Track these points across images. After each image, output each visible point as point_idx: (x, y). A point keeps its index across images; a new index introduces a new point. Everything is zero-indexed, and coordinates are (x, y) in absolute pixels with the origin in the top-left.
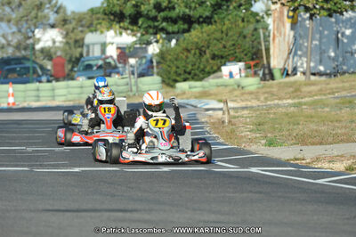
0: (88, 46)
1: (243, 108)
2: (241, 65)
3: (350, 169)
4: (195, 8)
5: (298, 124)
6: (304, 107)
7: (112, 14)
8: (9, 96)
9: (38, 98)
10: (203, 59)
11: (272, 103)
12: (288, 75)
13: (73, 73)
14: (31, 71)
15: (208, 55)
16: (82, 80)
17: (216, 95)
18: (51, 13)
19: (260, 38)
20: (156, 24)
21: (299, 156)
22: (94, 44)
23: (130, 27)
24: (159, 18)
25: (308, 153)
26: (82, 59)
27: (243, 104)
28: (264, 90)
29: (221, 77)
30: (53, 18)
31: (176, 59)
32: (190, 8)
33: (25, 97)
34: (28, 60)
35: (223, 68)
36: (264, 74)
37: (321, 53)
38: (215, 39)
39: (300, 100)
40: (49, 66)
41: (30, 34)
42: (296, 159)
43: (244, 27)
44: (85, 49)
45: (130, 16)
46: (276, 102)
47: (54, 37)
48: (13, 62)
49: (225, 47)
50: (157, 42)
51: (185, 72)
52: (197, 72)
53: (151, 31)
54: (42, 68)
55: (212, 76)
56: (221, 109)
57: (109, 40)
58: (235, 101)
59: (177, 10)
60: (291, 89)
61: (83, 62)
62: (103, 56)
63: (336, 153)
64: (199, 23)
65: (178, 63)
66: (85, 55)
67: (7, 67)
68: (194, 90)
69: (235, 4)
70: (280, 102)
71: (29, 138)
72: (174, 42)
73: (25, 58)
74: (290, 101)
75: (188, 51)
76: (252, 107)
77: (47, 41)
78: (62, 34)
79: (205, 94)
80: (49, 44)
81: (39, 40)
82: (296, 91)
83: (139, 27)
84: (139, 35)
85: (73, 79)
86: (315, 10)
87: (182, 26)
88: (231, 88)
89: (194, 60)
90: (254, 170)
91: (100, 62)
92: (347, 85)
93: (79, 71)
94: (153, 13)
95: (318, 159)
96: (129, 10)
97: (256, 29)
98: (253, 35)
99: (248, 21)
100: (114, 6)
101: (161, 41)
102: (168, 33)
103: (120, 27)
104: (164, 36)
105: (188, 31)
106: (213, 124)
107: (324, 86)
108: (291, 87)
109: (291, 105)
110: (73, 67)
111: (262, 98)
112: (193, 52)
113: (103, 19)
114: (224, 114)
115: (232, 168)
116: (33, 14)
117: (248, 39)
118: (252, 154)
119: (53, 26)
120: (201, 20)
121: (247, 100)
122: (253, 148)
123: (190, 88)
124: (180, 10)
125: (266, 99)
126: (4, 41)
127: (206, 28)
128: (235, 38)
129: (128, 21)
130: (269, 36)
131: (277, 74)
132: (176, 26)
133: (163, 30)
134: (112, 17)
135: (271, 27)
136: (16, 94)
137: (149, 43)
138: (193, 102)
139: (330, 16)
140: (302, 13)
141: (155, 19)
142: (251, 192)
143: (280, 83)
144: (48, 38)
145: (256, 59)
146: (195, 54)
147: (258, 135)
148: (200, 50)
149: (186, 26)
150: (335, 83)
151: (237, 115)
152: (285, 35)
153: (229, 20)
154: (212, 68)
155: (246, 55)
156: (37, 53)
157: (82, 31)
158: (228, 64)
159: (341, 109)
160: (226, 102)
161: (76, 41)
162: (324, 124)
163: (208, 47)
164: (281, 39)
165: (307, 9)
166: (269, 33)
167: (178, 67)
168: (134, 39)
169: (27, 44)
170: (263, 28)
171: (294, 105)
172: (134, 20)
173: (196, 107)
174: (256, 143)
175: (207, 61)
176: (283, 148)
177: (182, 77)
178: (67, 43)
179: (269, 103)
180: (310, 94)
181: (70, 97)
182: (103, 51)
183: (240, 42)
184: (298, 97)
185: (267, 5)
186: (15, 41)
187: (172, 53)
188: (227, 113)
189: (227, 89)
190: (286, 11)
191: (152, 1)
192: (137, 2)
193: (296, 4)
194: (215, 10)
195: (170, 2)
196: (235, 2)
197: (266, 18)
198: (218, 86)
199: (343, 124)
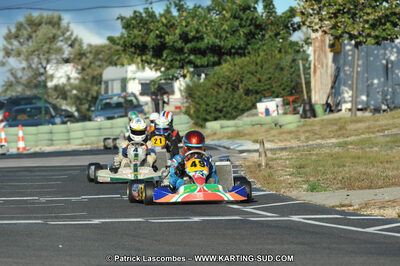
0: (106, 83)
1: (282, 149)
2: (279, 100)
4: (227, 37)
5: (344, 166)
6: (350, 147)
7: (132, 46)
8: (19, 140)
9: (51, 142)
10: (237, 95)
11: (315, 142)
12: (331, 111)
13: (90, 113)
14: (43, 112)
15: (241, 91)
16: (100, 121)
17: (251, 134)
18: (66, 46)
19: (299, 70)
20: (183, 57)
21: (346, 202)
22: (113, 80)
23: (154, 60)
24: (186, 50)
25: (356, 199)
26: (100, 97)
27: (282, 145)
28: (306, 128)
29: (256, 115)
30: (67, 52)
31: (206, 96)
32: (221, 38)
33: (37, 141)
34: (40, 99)
35: (258, 105)
36: (304, 110)
37: (368, 86)
38: (248, 72)
39: (346, 139)
40: (65, 106)
41: (42, 70)
42: (343, 206)
43: (281, 59)
44: (103, 86)
45: (153, 48)
46: (319, 141)
47: (68, 73)
48: (23, 102)
49: (260, 81)
50: (184, 76)
51: (216, 110)
52: (229, 109)
53: (177, 64)
54: (55, 108)
55: (246, 114)
56: (257, 151)
57: (129, 75)
58: (272, 141)
59: (206, 41)
60: (335, 127)
61: (102, 100)
62: (124, 94)
63: (387, 198)
64: (229, 53)
65: (208, 100)
66: (103, 92)
67: (16, 108)
68: (226, 130)
69: (270, 33)
70: (323, 142)
71: (42, 187)
72: (203, 76)
73: (36, 97)
74: (334, 140)
75: (220, 86)
76: (291, 148)
77: (61, 77)
78: (77, 69)
79: (238, 135)
80: (63, 81)
81: (52, 77)
82: (340, 129)
83: (164, 60)
84: (163, 69)
85: (90, 120)
86: (361, 38)
87: (212, 59)
88: (268, 126)
89: (226, 95)
90: (295, 218)
91: (121, 100)
92: (398, 121)
93: (97, 110)
94: (180, 44)
95: (366, 205)
96: (152, 41)
97: (294, 61)
98: (291, 67)
99: (286, 52)
100: (135, 37)
101: (188, 75)
102: (196, 67)
103: (142, 61)
104: (192, 69)
105: (219, 63)
106: (249, 167)
107: (372, 122)
108: (335, 124)
109: (335, 145)
110: (90, 106)
111: (303, 138)
112: (224, 87)
113: (124, 51)
114: (260, 156)
115: (271, 217)
116: (45, 47)
117: (285, 72)
118: (293, 200)
119: (67, 61)
120: (233, 51)
121: (286, 140)
122: (294, 193)
123: (222, 127)
124: (209, 39)
125: (307, 139)
126: (12, 79)
127: (239, 60)
128: (271, 70)
129: (151, 53)
130: (310, 68)
131: (319, 110)
132: (205, 59)
133: (190, 62)
134: (133, 50)
135: (311, 58)
136: (27, 137)
137: (177, 78)
138: (225, 143)
139: (378, 43)
140: (346, 42)
141: (180, 51)
142: (292, 242)
143: (323, 120)
144: (63, 74)
145: (295, 95)
146: (227, 89)
147: (299, 179)
148: (233, 85)
149: (216, 59)
150: (383, 119)
151: (274, 157)
152: (327, 66)
153: (264, 50)
154: (246, 105)
155: (284, 90)
156: (50, 91)
157: (99, 66)
158: (263, 100)
159: (391, 148)
160: (262, 143)
161: (93, 78)
162: (374, 166)
163: (242, 81)
164: (323, 71)
165: (352, 37)
166: (310, 64)
167: (208, 105)
168: (159, 74)
169: (38, 80)
170: (303, 59)
171: (339, 145)
172: (158, 52)
173: (228, 149)
174: (297, 188)
175: (240, 97)
176: (327, 194)
177: (213, 115)
178: (83, 79)
179: (310, 142)
180: (357, 132)
181: (87, 140)
182: (124, 88)
183: (277, 75)
184: (343, 136)
185: (306, 33)
186: (25, 78)
187: (201, 89)
188: (263, 155)
189: (264, 128)
190: (328, 39)
191: (178, 31)
192: (161, 32)
193: (340, 32)
194: (248, 40)
195: (197, 31)
196: (271, 30)
197: (306, 47)
198: (253, 125)
199: (395, 165)
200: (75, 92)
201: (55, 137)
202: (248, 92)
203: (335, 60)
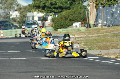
0: (28, 17)
1: (80, 37)
2: (80, 23)
3: (117, 57)
4: (64, 4)
5: (99, 43)
6: (101, 37)
7: (36, 6)
8: (1, 34)
9: (11, 34)
10: (67, 21)
11: (90, 35)
12: (95, 26)
14: (9, 26)
17: (71, 33)
18: (16, 6)
19: (86, 14)
20: (51, 10)
22: (30, 16)
23: (42, 11)
24: (52, 8)
25: (103, 52)
27: (81, 36)
28: (88, 31)
29: (73, 27)
31: (58, 21)
32: (62, 4)
33: (7, 34)
35: (74, 24)
36: (87, 26)
37: (106, 19)
38: (71, 14)
39: (100, 35)
40: (15, 24)
41: (8, 13)
42: (99, 54)
43: (80, 10)
44: (27, 18)
45: (42, 7)
46: (92, 35)
47: (17, 14)
48: (3, 23)
49: (74, 17)
51: (61, 25)
52: (65, 25)
53: (49, 12)
54: (12, 24)
55: (70, 27)
56: (73, 38)
57: (35, 15)
58: (78, 35)
59: (58, 5)
60: (97, 31)
61: (26, 22)
63: (112, 52)
64: (65, 9)
66: (27, 20)
67: (1, 24)
69: (77, 3)
70: (93, 35)
71: (8, 48)
72: (57, 15)
73: (7, 21)
74: (96, 35)
75: (62, 18)
76: (83, 37)
78: (19, 13)
80: (15, 16)
81: (11, 15)
83: (45, 11)
84: (45, 13)
86: (104, 5)
89: (64, 21)
91: (32, 22)
92: (115, 29)
93: (25, 25)
94: (50, 6)
95: (106, 54)
96: (41, 5)
97: (84, 11)
98: (83, 13)
99: (82, 8)
100: (36, 4)
101: (52, 15)
102: (55, 13)
103: (39, 11)
104: (53, 13)
105: (62, 12)
107: (107, 30)
108: (97, 30)
109: (97, 36)
110: (23, 24)
111: (87, 34)
112: (63, 19)
113: (33, 8)
114: (74, 39)
116: (9, 6)
117: (82, 14)
119: (16, 10)
120: (66, 8)
121: (82, 35)
123: (63, 31)
124: (59, 4)
125: (88, 34)
127: (68, 11)
128: (77, 14)
129: (41, 8)
130: (89, 13)
131: (92, 26)
132: (58, 10)
133: (53, 11)
135: (90, 10)
136: (4, 33)
137: (49, 16)
139: (110, 6)
140: (100, 6)
141: (50, 8)
142: (84, 65)
143: (93, 29)
144: (15, 14)
145: (84, 21)
146: (64, 19)
147: (86, 46)
148: (66, 18)
149: (61, 10)
150: (111, 29)
151: (78, 40)
153: (75, 8)
154: (70, 24)
155: (81, 20)
159: (113, 37)
160: (75, 35)
161: (24, 16)
162: (108, 43)
163: (68, 17)
164: (93, 14)
165: (102, 4)
167: (58, 24)
168: (44, 15)
169: (7, 16)
170: (87, 11)
171: (98, 36)
172: (43, 8)
174: (85, 49)
175: (68, 22)
176: (94, 51)
178: (21, 16)
179: (89, 35)
180: (103, 33)
182: (33, 19)
183: (79, 15)
184: (99, 34)
186: (3, 15)
187: (56, 19)
188: (75, 39)
189: (75, 31)
190: (95, 5)
191: (49, 2)
192: (44, 2)
193: (98, 3)
194: (71, 5)
195: (55, 2)
196: (78, 2)
197: (88, 7)
198: (72, 30)
199: (114, 42)
200: (18, 20)
201: (12, 33)
202: (70, 20)
203: (97, 11)
